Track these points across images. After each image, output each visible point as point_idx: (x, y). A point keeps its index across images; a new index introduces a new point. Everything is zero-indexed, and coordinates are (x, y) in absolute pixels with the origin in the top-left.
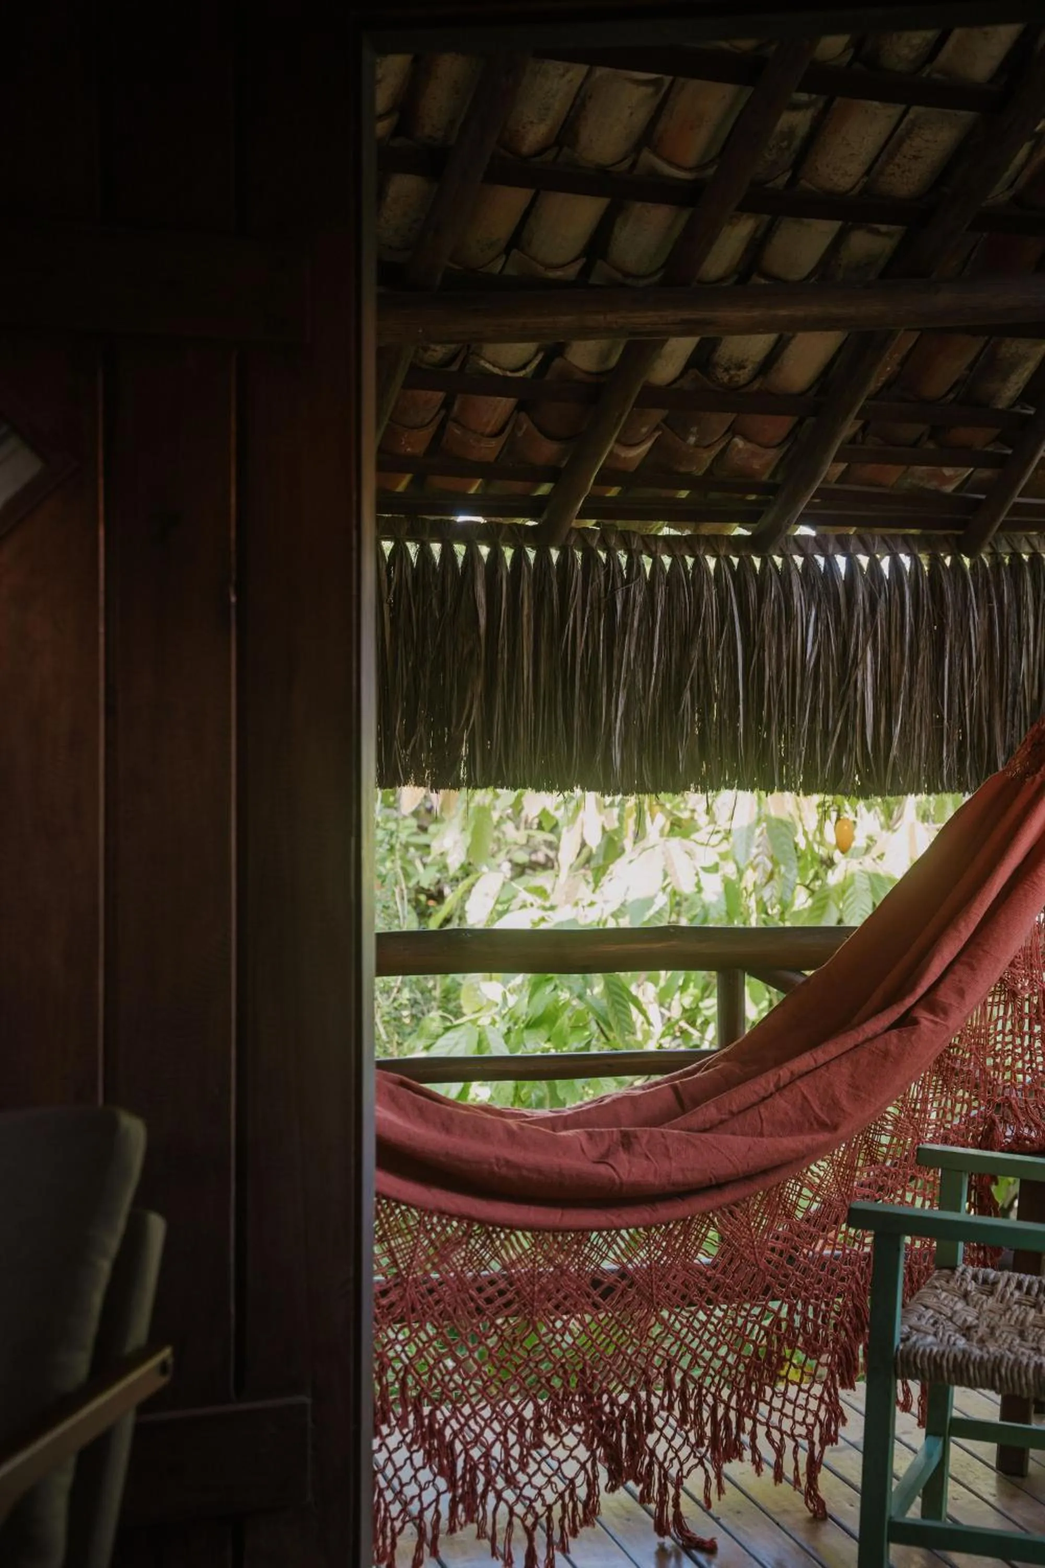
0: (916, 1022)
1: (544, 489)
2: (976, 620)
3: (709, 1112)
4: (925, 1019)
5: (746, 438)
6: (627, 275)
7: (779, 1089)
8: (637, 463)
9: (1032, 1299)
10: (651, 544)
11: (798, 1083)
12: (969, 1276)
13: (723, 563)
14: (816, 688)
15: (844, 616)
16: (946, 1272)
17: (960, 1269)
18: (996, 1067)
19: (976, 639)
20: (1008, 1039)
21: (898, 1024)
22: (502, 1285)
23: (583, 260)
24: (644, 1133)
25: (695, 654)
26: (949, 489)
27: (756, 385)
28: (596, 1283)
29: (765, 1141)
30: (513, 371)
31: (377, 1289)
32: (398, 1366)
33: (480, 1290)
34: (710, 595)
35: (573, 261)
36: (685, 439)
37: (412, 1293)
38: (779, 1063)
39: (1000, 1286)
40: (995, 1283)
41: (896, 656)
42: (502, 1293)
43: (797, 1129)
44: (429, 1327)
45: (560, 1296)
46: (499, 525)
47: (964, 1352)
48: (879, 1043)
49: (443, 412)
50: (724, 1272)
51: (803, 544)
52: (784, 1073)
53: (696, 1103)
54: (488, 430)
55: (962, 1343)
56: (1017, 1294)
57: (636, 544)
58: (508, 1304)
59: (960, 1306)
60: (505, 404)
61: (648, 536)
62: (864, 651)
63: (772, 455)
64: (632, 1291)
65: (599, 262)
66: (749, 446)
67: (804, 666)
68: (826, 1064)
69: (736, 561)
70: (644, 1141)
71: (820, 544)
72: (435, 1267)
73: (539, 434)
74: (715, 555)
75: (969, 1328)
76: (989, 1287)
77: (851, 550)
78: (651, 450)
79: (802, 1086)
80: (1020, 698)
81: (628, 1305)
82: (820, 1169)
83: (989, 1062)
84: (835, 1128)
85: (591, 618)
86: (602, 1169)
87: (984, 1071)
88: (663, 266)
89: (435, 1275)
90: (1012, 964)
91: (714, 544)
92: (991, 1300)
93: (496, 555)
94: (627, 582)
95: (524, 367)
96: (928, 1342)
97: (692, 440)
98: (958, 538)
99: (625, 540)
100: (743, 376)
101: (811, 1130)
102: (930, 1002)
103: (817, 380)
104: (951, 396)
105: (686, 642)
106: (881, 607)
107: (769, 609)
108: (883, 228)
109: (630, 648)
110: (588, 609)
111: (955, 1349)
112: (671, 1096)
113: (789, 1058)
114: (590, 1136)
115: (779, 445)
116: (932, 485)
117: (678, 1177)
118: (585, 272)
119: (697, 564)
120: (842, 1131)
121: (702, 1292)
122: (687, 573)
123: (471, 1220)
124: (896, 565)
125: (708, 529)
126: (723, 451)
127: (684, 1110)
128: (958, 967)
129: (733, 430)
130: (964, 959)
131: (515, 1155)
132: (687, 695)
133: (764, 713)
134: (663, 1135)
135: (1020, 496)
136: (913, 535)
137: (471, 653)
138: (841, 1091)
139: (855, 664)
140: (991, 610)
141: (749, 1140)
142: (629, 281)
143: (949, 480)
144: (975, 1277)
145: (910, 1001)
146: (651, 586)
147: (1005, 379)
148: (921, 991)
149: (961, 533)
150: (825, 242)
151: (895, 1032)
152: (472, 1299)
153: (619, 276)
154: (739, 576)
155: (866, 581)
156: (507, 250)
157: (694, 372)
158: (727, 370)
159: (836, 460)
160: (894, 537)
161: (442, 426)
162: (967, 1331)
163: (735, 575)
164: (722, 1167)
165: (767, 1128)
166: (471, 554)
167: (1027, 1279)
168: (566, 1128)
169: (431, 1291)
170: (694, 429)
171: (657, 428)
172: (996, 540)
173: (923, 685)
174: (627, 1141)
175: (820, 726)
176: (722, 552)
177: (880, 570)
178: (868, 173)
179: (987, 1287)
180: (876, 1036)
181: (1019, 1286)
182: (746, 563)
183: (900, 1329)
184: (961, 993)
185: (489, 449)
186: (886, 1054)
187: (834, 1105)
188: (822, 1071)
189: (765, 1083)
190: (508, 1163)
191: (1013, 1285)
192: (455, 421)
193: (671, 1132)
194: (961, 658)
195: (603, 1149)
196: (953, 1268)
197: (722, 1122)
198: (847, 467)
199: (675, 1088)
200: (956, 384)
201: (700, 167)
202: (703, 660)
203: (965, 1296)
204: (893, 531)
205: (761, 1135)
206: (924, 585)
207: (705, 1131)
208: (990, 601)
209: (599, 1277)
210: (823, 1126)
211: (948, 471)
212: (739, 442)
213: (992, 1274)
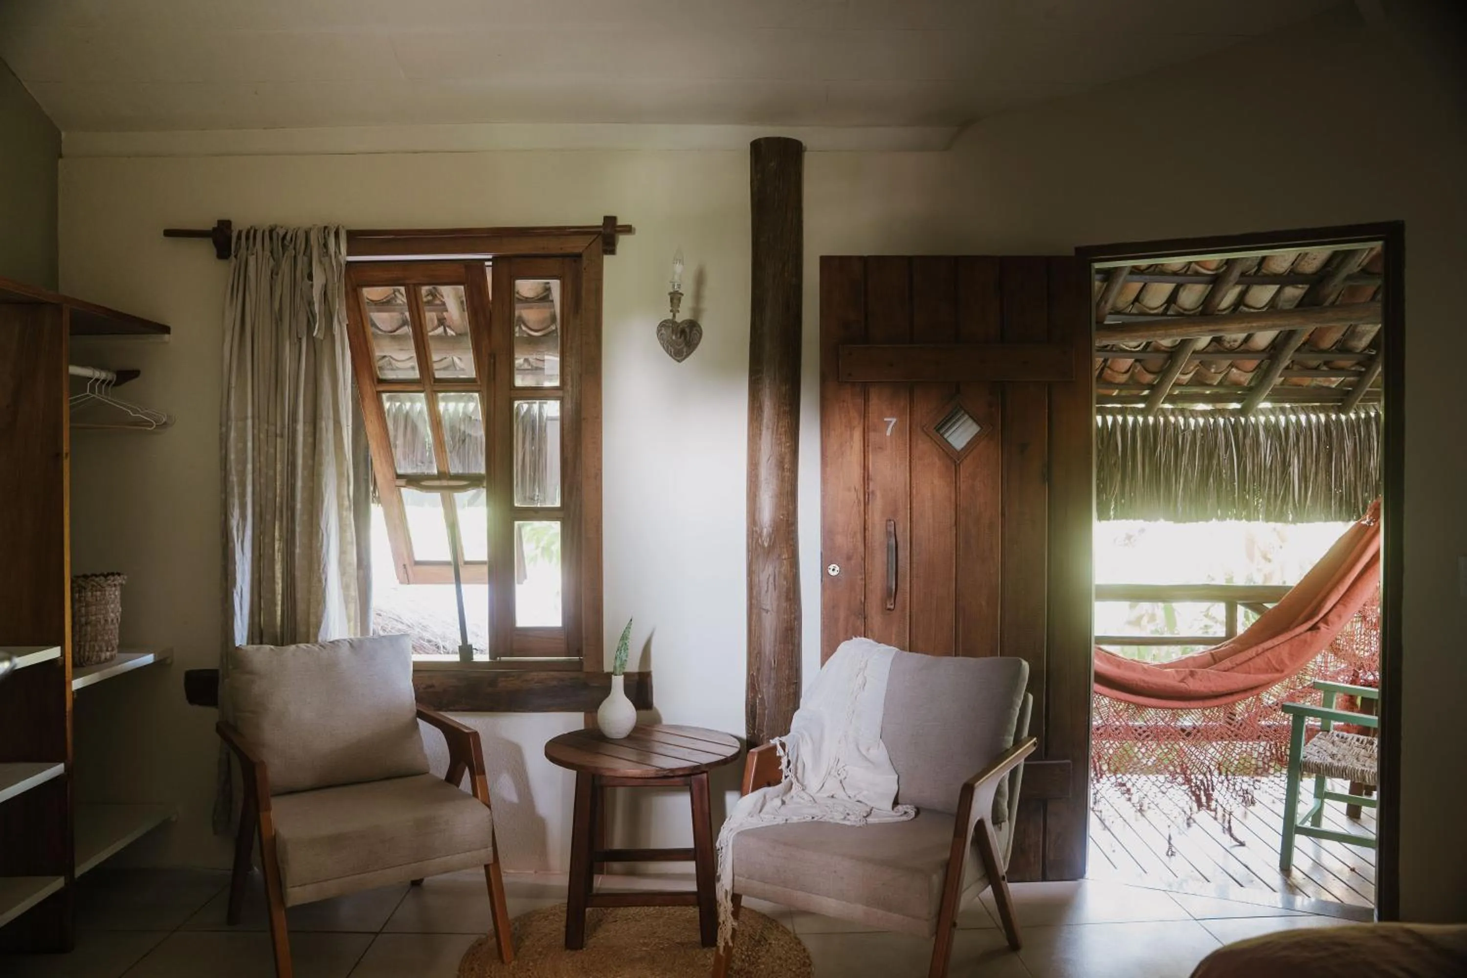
0: (1319, 628)
1: (1146, 392)
2: (1348, 444)
3: (1227, 663)
4: (1322, 626)
5: (1237, 368)
6: (1185, 310)
7: (1258, 655)
8: (1187, 381)
9: (1363, 746)
10: (1194, 414)
11: (1266, 653)
12: (1335, 735)
13: (1228, 422)
14: (1271, 475)
15: (1284, 443)
16: (1326, 733)
17: (1331, 732)
18: (1357, 649)
19: (1348, 452)
20: (1363, 637)
21: (1310, 629)
22: (1145, 729)
23: (1166, 305)
24: (1199, 671)
25: (1215, 462)
26: (1334, 386)
27: (1242, 348)
28: (1183, 730)
29: (1252, 676)
30: (1135, 348)
31: (1095, 727)
32: (1106, 758)
33: (1136, 730)
34: (1221, 436)
35: (1162, 305)
36: (1209, 370)
37: (1109, 730)
38: (1257, 644)
39: (1349, 739)
40: (1347, 738)
41: (1309, 461)
42: (1144, 732)
43: (1266, 671)
44: (1116, 743)
45: (1169, 734)
46: (1126, 408)
47: (1330, 763)
48: (1302, 637)
49: (1103, 364)
50: (1239, 729)
51: (1264, 411)
52: (1260, 648)
53: (1221, 660)
54: (1123, 371)
55: (1330, 760)
56: (1357, 743)
57: (1187, 414)
58: (1148, 736)
59: (1331, 746)
60: (1130, 361)
61: (1193, 410)
62: (1294, 458)
63: (1250, 375)
64: (1199, 734)
65: (1173, 305)
66: (1239, 372)
67: (1265, 466)
68: (1278, 645)
69: (1233, 420)
70: (1199, 673)
71: (1272, 411)
72: (1117, 720)
73: (1145, 372)
74: (1224, 417)
75: (1333, 755)
76: (1343, 739)
77: (1287, 414)
78: (1194, 375)
79: (1268, 654)
80: (1370, 479)
81: (1198, 739)
82: (1276, 689)
83: (1355, 647)
84: (1282, 671)
85: (1168, 447)
86: (1182, 684)
87: (1353, 650)
88: (1202, 304)
89: (1117, 723)
90: (1365, 605)
91: (1222, 412)
92: (1344, 745)
93: (1125, 421)
94: (1184, 430)
95: (1139, 346)
96: (1315, 759)
97: (1213, 370)
98: (1339, 406)
99: (1182, 412)
100: (1237, 344)
101: (1271, 672)
102: (1325, 619)
103: (1270, 344)
104: (1334, 348)
105: (1211, 457)
106: (1302, 438)
107: (1248, 441)
108: (1300, 286)
109: (1185, 459)
110: (1166, 444)
111: (1326, 762)
112: (1210, 657)
113: (1263, 642)
114: (1177, 672)
115: (1252, 371)
116: (1326, 384)
117: (1214, 689)
118: (1167, 309)
119: (1215, 422)
120: (1286, 673)
121: (1230, 736)
122: (1210, 425)
123: (1129, 702)
124: (1309, 420)
125: (1220, 406)
126: (1227, 374)
127: (1215, 662)
128: (1338, 606)
129: (1232, 365)
130: (1341, 602)
131: (1147, 678)
132: (1211, 480)
133: (1247, 487)
134: (1208, 672)
135: (1371, 387)
136: (1316, 406)
137: (1115, 464)
138: (1285, 655)
139: (1289, 465)
140: (1355, 439)
141: (1244, 675)
142: (1186, 313)
143: (1334, 382)
144: (1338, 736)
145: (1316, 619)
146: (1194, 432)
147: (1360, 339)
148: (1321, 615)
149: (1340, 404)
150: (1274, 292)
151: (1309, 633)
152: (1132, 733)
153: (1181, 311)
154: (1234, 427)
155: (1294, 428)
156: (1133, 303)
157: (1214, 344)
158: (1229, 342)
159: (1280, 376)
160: (1307, 407)
161: (1103, 369)
162: (1333, 756)
163: (1233, 427)
164: (1234, 686)
165: (1252, 671)
166: (1115, 421)
167: (1362, 737)
168: (1166, 668)
169: (1116, 729)
170: (1214, 366)
171: (1197, 366)
172: (1358, 407)
173: (1322, 475)
174: (1192, 674)
175: (1273, 493)
176: (1227, 416)
177: (1301, 423)
178: (1293, 264)
179: (1343, 740)
180: (1301, 634)
181: (1358, 740)
182: (1237, 421)
183: (1303, 753)
184: (1340, 617)
185: (1123, 378)
186: (1305, 642)
187: (1281, 662)
188: (1277, 648)
189: (1252, 652)
190: (1144, 681)
191: (1355, 739)
192: (1109, 368)
193: (1211, 671)
194: (1341, 462)
195: (1182, 676)
196: (1328, 731)
197: (1233, 668)
198: (1284, 380)
199: (1212, 654)
200: (1337, 342)
201: (1217, 269)
202: (1218, 464)
203: (1333, 743)
204: (1307, 404)
205: (1250, 673)
206: (1322, 430)
207: (1225, 671)
208: (1355, 435)
209: (1184, 727)
210: (1277, 671)
211: (1333, 379)
212: (1234, 370)
213: (1345, 734)
